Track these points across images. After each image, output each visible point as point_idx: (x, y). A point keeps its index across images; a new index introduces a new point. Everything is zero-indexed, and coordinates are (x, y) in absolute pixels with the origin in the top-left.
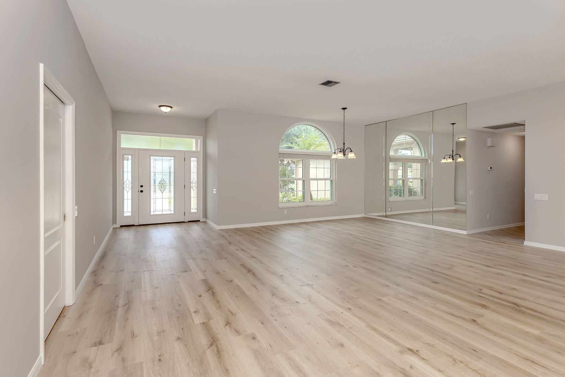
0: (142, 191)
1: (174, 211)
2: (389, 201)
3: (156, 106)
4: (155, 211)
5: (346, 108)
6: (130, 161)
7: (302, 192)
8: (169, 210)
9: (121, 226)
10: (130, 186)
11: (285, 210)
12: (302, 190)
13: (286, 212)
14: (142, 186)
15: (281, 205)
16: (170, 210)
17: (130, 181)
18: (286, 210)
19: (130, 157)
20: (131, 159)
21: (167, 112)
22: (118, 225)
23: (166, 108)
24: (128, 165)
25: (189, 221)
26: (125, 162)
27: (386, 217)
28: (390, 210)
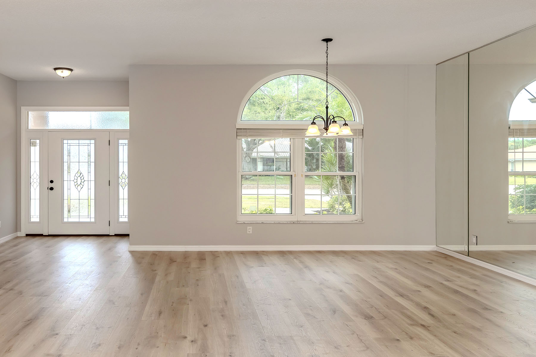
0: (52, 189)
1: (95, 218)
2: (508, 222)
3: (50, 70)
4: (69, 217)
5: (331, 40)
6: (38, 148)
7: (289, 195)
8: (87, 217)
9: (27, 235)
10: (38, 180)
11: (248, 228)
12: (289, 193)
13: (250, 230)
14: (52, 182)
15: (241, 219)
16: (89, 217)
17: (38, 174)
18: (251, 227)
19: (38, 141)
20: (38, 144)
21: (65, 76)
22: (23, 233)
23: (62, 72)
24: (35, 152)
25: (116, 235)
26: (32, 148)
27: (468, 254)
28: (475, 241)
